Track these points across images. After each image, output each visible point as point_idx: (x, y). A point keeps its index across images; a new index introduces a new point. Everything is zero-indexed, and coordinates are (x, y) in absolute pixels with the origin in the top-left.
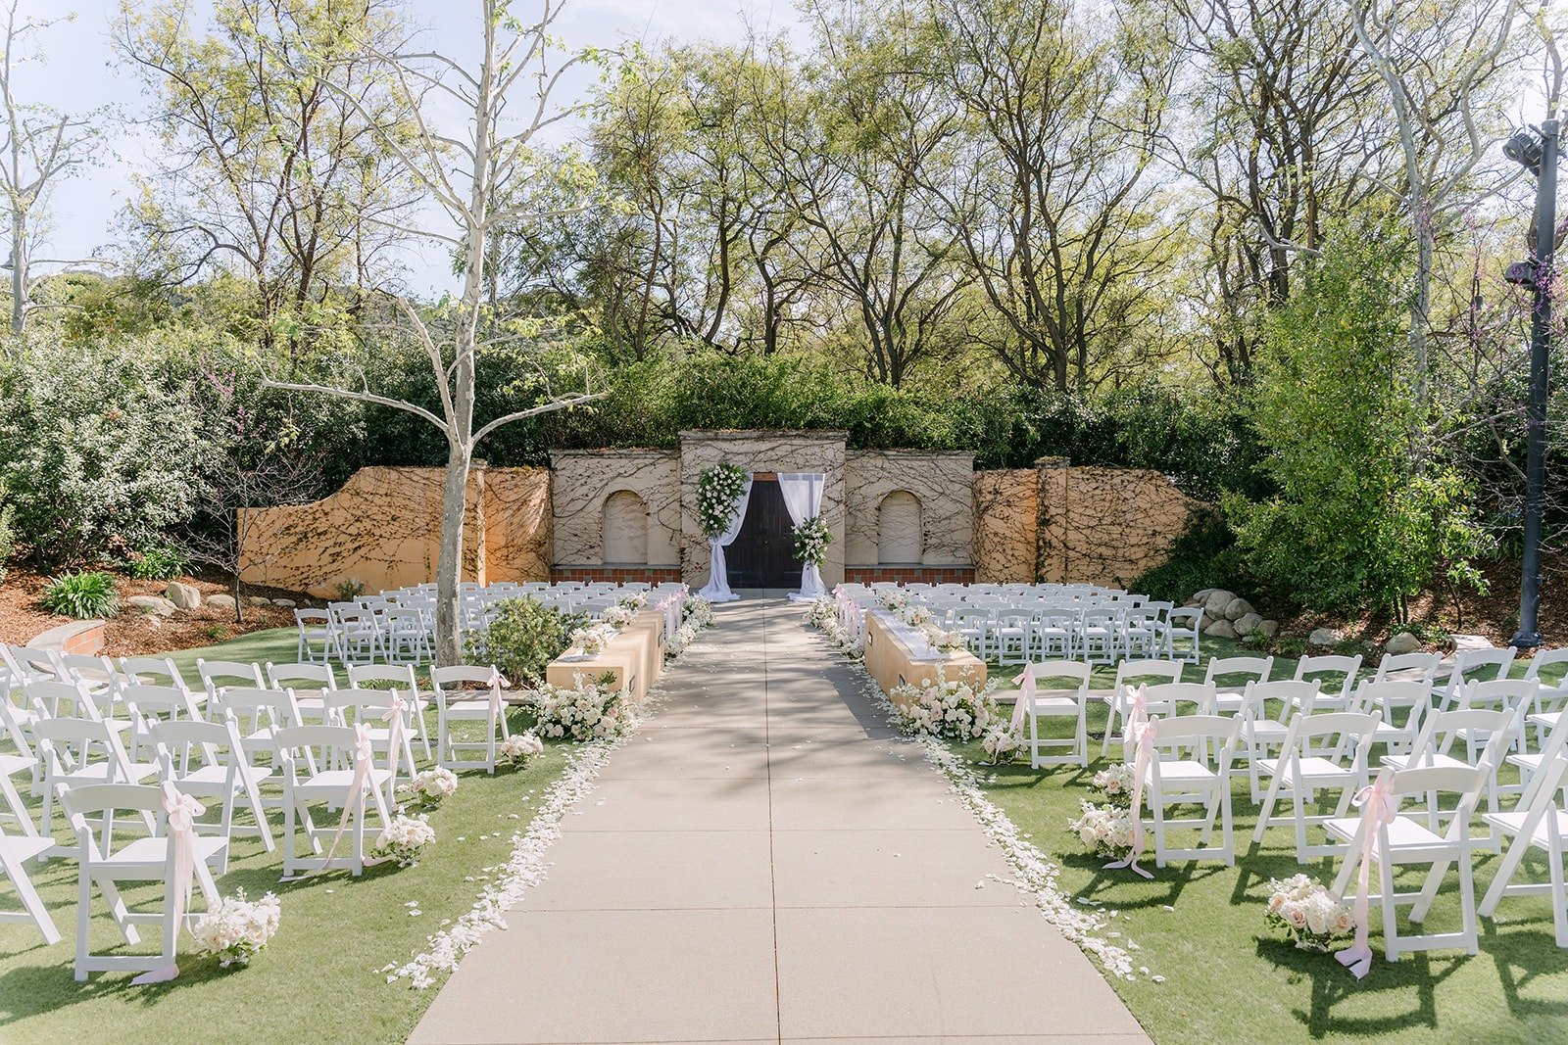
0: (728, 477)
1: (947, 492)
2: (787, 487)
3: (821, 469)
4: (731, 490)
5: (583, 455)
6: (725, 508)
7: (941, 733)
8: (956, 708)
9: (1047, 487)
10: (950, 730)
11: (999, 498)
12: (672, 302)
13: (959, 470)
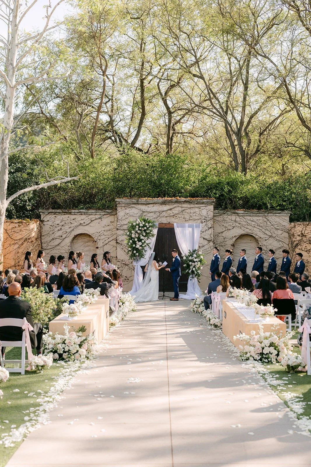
0: (144, 226)
1: (274, 235)
2: (178, 231)
3: (199, 221)
4: (146, 233)
5: (59, 213)
6: (143, 244)
7: (261, 360)
8: (269, 347)
10: (266, 358)
11: (304, 239)
12: (111, 122)
13: (281, 222)
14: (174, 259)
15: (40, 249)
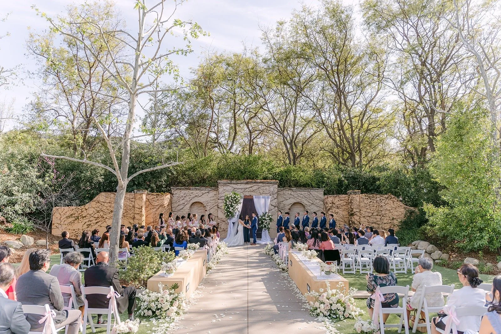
0: (235, 197)
1: (314, 203)
2: (255, 200)
3: (269, 194)
4: (236, 202)
5: (183, 189)
6: (234, 208)
7: (330, 316)
8: (336, 303)
9: (352, 201)
10: (334, 314)
11: (334, 205)
12: (217, 138)
13: (319, 195)
14: (253, 218)
15: (170, 211)
